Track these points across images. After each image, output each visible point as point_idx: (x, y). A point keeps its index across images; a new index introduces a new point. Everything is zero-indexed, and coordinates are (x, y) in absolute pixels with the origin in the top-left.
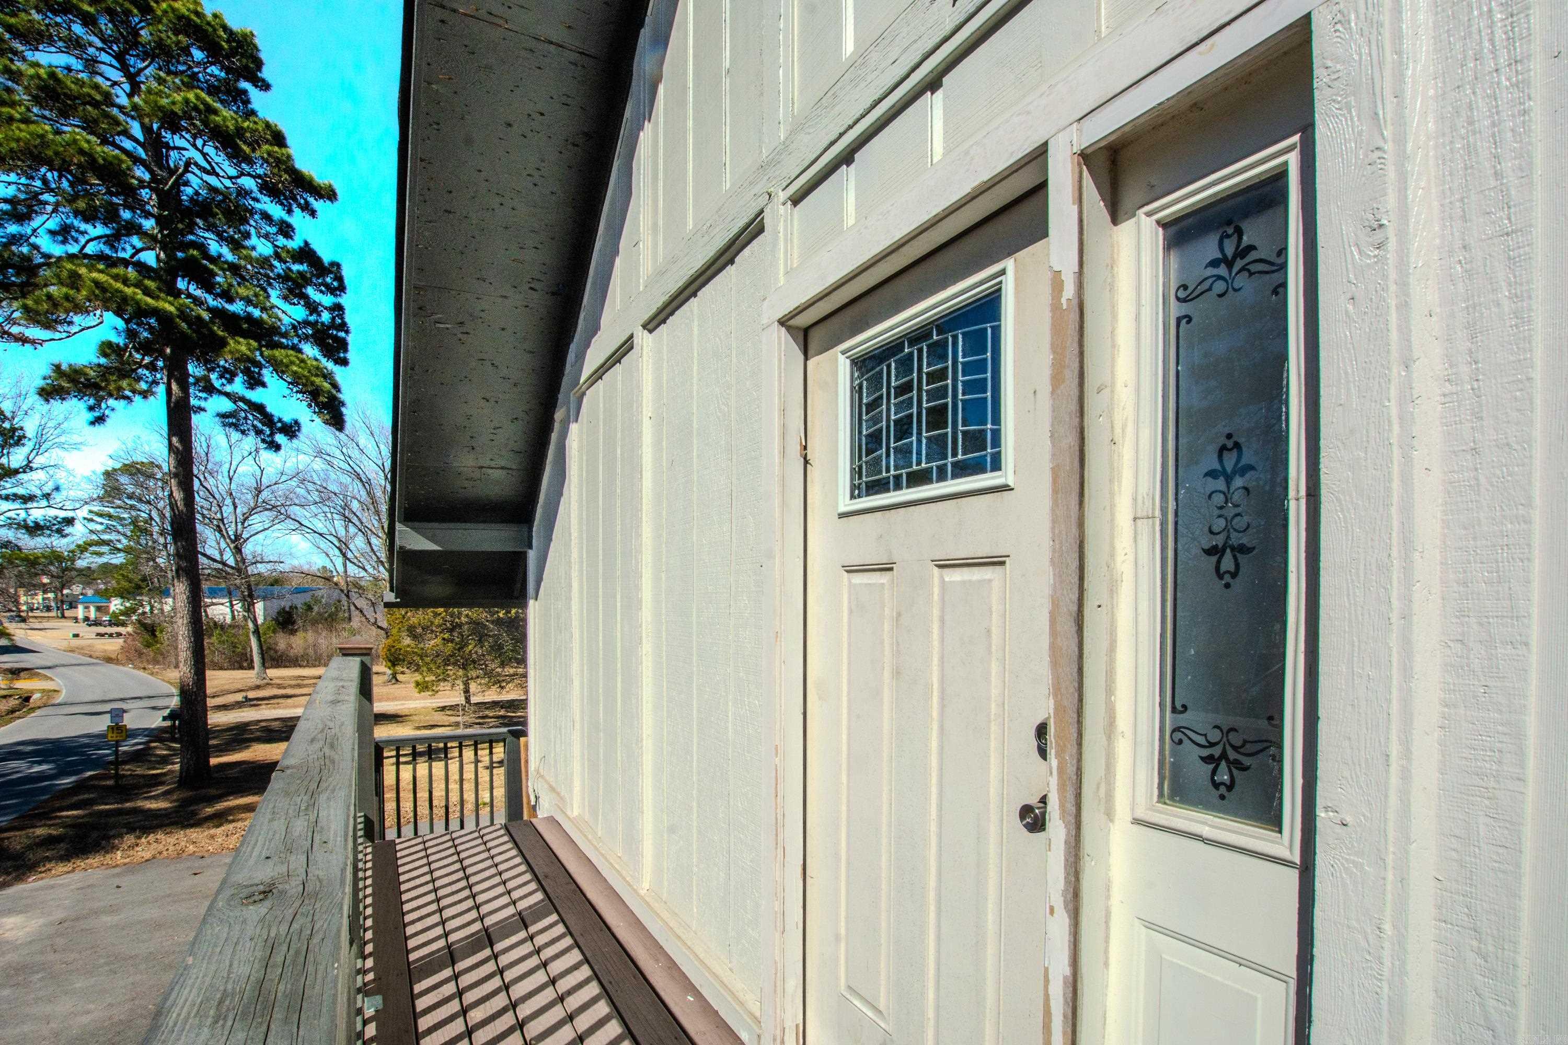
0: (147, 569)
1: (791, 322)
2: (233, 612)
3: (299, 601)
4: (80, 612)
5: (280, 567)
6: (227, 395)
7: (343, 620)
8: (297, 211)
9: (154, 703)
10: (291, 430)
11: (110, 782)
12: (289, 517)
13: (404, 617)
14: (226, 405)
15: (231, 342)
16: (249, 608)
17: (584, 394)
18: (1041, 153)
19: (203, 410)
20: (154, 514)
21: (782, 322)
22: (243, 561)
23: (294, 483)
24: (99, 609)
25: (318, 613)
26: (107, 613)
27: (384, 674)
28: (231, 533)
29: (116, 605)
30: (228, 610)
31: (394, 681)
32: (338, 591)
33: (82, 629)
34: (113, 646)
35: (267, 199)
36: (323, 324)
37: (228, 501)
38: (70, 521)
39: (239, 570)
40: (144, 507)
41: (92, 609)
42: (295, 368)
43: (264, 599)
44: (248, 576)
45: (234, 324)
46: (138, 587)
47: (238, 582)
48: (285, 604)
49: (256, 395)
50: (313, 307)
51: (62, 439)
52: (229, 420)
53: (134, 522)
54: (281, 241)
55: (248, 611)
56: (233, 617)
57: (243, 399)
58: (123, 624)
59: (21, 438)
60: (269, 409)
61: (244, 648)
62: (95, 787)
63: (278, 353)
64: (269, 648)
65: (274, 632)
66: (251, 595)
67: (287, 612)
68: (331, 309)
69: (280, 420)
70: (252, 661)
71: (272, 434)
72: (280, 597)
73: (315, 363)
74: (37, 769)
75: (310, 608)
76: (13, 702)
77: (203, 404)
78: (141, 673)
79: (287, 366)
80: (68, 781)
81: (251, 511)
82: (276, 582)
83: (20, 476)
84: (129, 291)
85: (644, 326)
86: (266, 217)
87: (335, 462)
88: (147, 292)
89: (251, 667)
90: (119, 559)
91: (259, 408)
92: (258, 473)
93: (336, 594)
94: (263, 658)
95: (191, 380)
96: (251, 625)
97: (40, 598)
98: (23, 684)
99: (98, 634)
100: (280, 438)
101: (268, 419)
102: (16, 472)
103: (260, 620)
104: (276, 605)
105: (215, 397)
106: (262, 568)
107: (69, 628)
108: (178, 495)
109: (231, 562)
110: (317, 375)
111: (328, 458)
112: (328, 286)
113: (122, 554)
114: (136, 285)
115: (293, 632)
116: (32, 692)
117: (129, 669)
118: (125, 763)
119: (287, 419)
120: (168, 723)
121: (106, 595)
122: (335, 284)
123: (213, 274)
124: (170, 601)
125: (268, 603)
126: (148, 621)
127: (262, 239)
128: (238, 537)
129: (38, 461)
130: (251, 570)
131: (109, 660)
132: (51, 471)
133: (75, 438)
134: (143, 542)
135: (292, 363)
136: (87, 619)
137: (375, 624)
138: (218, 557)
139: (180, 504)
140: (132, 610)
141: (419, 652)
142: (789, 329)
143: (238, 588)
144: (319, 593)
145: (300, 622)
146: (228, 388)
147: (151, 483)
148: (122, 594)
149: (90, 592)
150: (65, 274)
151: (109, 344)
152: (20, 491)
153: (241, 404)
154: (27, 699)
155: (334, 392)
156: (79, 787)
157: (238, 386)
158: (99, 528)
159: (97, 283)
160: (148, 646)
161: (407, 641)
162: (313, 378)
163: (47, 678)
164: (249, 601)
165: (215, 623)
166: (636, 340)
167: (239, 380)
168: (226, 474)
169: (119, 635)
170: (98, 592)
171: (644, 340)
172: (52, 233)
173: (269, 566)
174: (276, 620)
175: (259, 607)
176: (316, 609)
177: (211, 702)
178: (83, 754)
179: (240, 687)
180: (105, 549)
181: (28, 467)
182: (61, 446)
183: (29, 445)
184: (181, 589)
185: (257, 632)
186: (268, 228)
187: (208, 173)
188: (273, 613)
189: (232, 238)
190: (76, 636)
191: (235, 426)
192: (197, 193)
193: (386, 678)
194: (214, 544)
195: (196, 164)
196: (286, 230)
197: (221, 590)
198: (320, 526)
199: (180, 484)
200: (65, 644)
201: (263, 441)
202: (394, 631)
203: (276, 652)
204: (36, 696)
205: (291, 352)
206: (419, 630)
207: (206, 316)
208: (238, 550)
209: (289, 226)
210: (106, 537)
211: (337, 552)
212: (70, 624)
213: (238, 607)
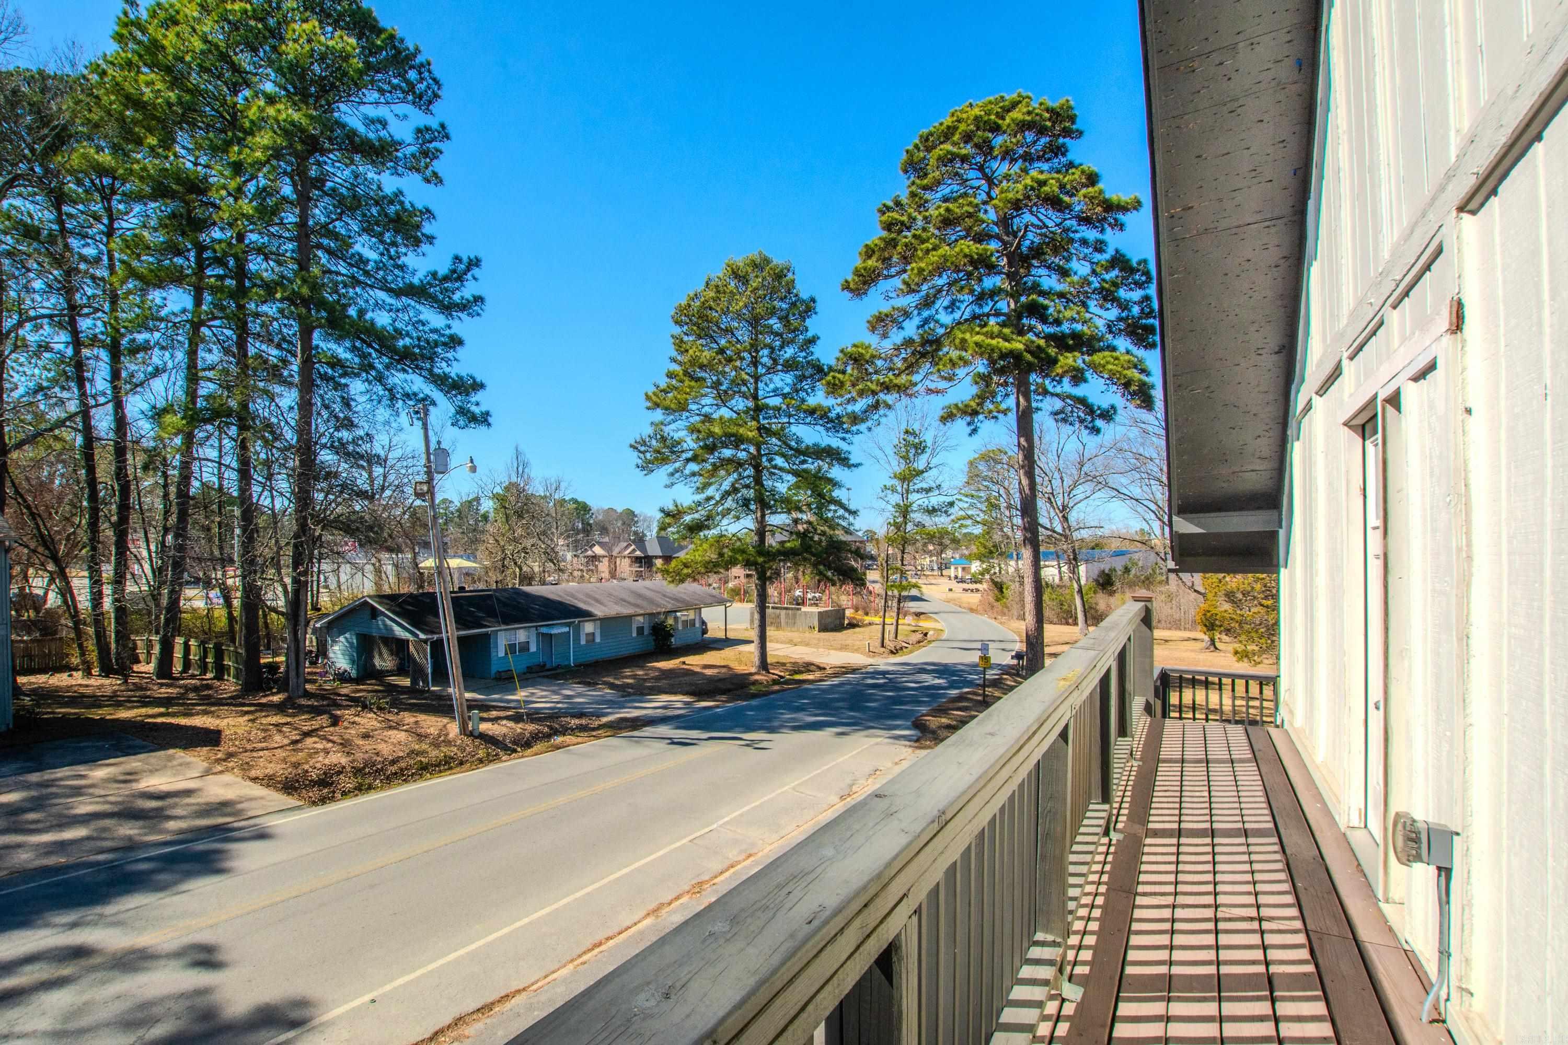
0: (997, 537)
1: (1352, 423)
2: (1060, 572)
3: (1118, 564)
4: (952, 572)
5: (1099, 532)
6: (1057, 395)
7: (1160, 582)
8: (1108, 230)
9: (1003, 645)
10: (1108, 415)
11: (980, 698)
12: (1106, 485)
13: (1220, 581)
14: (1058, 404)
15: (1061, 358)
16: (1074, 570)
17: (1300, 422)
18: (1375, 397)
19: (1040, 409)
20: (1002, 492)
21: (1345, 424)
22: (1069, 527)
23: (1112, 453)
24: (964, 569)
25: (1135, 575)
26: (969, 573)
27: (1203, 641)
28: (1059, 503)
29: (976, 566)
30: (1056, 572)
31: (1212, 648)
32: (1153, 555)
33: (954, 584)
34: (975, 599)
35: (1084, 228)
36: (1133, 317)
37: (1056, 475)
38: (951, 504)
39: (1066, 537)
40: (995, 488)
41: (960, 570)
42: (1110, 367)
43: (1087, 561)
44: (1073, 542)
45: (1063, 342)
46: (991, 552)
47: (1065, 547)
48: (1105, 566)
49: (1079, 391)
50: (1124, 306)
51: (946, 444)
52: (1061, 417)
53: (988, 500)
54: (1097, 257)
55: (1074, 573)
56: (1061, 579)
57: (1070, 397)
58: (980, 582)
59: (925, 447)
60: (1090, 401)
61: (1070, 606)
62: (971, 700)
63: (1097, 358)
64: (1091, 608)
65: (1095, 592)
66: (1075, 559)
67: (1108, 575)
68: (1139, 303)
69: (1099, 408)
70: (1076, 618)
71: (1092, 421)
72: (1101, 560)
73: (1127, 357)
74: (937, 681)
75: (1127, 570)
76: (919, 636)
77: (1040, 405)
78: (993, 621)
79: (1104, 366)
80: (954, 692)
81: (1075, 485)
82: (1097, 546)
83: (925, 474)
84: (994, 342)
85: (1317, 393)
86: (1084, 242)
87: (1150, 429)
88: (1006, 340)
89: (1076, 624)
90: (978, 530)
91: (1082, 401)
92: (1081, 447)
93: (1152, 557)
94: (1085, 616)
95: (1033, 388)
96: (1075, 586)
97: (928, 560)
98: (925, 624)
99: (965, 590)
100: (1099, 423)
101: (1090, 409)
102: (922, 472)
103: (1083, 582)
104: (1096, 568)
105: (1048, 398)
106: (1084, 534)
107: (945, 584)
108: (1025, 482)
109: (1059, 529)
110: (1129, 368)
111: (1143, 425)
112: (1136, 283)
113: (980, 526)
114: (998, 336)
115: (1112, 593)
116: (929, 629)
117: (985, 618)
118: (989, 686)
119: (1105, 405)
120: (1015, 662)
121: (969, 558)
122: (1144, 278)
123: (1046, 308)
124: (1012, 563)
125: (1090, 565)
126: (998, 580)
127: (1082, 262)
128: (1064, 507)
129: (934, 462)
130: (1076, 535)
131: (972, 610)
132: (941, 468)
133: (953, 442)
134: (994, 515)
135: (1108, 363)
136: (956, 577)
137: (1191, 587)
138: (1048, 526)
139: (1027, 491)
140: (987, 571)
141: (1239, 618)
142: (1350, 427)
143: (1065, 552)
144: (1136, 556)
145: (1118, 585)
146: (1058, 390)
147: (999, 466)
148: (981, 558)
149: (957, 556)
150: (957, 341)
151: (979, 375)
152: (925, 485)
153: (1069, 401)
154: (926, 635)
155: (1143, 377)
156: (961, 698)
157: (1066, 386)
158: (966, 505)
159: (977, 344)
160: (998, 600)
161: (1227, 606)
162: (1125, 372)
163: (936, 621)
164: (1074, 561)
165: (1047, 584)
166: (1313, 401)
167: (1066, 380)
168: (1055, 453)
169: (977, 590)
170: (962, 556)
171: (1317, 400)
172: (946, 308)
173: (1090, 532)
174: (1097, 581)
175: (1082, 569)
176: (1133, 572)
177: (1047, 650)
178: (960, 676)
179: (1067, 640)
180: (969, 522)
181: (928, 468)
182: (946, 449)
183: (928, 451)
184: (1027, 553)
185: (1080, 591)
186: (1086, 251)
187: (1041, 228)
188: (1095, 573)
189: (1058, 266)
190: (951, 590)
191: (1064, 420)
192: (1033, 242)
193: (1204, 645)
194: (1046, 514)
195: (1033, 225)
196: (1099, 247)
197: (1051, 553)
198: (1136, 491)
199: (1026, 474)
200: (944, 596)
201: (1086, 427)
202: (1210, 596)
203: (1097, 611)
204: (931, 633)
205: (1107, 353)
206: (1240, 596)
207: (1042, 342)
208: (1065, 518)
209: (1102, 242)
210: (970, 513)
211: (1153, 516)
212: (946, 580)
213: (1065, 569)
